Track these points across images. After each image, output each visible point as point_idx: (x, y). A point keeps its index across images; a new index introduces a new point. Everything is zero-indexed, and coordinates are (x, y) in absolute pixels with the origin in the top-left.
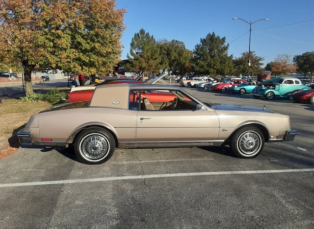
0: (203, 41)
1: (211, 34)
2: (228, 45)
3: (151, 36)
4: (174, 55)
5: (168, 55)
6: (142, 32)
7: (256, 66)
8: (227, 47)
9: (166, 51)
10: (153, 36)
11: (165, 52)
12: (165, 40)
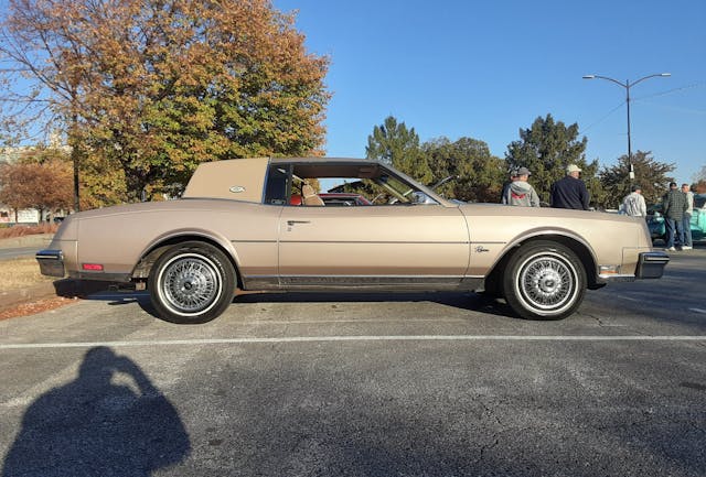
0: (527, 135)
1: (544, 118)
2: (585, 140)
3: (408, 128)
4: (465, 169)
5: (452, 169)
6: (391, 122)
7: (656, 184)
8: (582, 145)
9: (447, 161)
10: (413, 129)
11: (444, 164)
12: (445, 139)
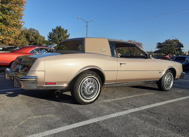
0: (54, 30)
1: (59, 27)
5: (27, 37)
8: (68, 36)
9: (26, 35)
12: (25, 28)
